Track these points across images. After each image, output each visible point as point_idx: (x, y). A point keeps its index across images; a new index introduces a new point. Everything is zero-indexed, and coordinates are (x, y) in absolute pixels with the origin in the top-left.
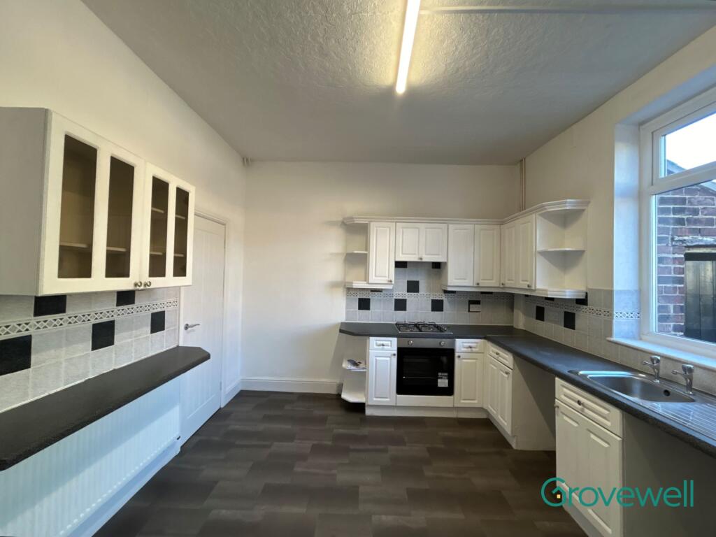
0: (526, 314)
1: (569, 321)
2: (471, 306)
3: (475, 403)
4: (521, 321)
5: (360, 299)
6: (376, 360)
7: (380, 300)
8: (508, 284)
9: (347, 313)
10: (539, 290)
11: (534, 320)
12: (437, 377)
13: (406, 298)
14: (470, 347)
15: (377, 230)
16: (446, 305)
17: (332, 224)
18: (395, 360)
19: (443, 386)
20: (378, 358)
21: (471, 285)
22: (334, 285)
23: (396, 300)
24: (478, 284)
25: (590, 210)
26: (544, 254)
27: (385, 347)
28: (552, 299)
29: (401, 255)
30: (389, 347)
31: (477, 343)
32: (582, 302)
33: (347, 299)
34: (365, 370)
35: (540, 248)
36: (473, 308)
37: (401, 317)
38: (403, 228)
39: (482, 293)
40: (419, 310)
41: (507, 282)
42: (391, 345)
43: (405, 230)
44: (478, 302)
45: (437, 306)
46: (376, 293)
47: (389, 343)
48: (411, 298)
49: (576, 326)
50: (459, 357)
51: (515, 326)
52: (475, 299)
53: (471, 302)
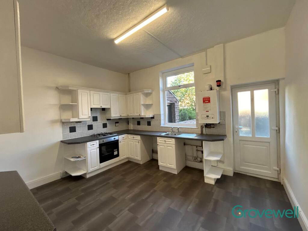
0: (134, 124)
1: (149, 124)
2: (116, 124)
3: (125, 157)
4: (131, 127)
5: (70, 127)
6: (91, 152)
7: (81, 126)
8: (130, 115)
9: (63, 136)
10: (143, 116)
11: (137, 125)
12: (114, 152)
13: (93, 124)
14: (123, 138)
15: (81, 94)
16: (108, 125)
17: (50, 88)
18: (98, 149)
19: (116, 154)
20: (91, 151)
21: (118, 116)
22: (54, 122)
23: (88, 125)
24: (121, 116)
25: (154, 93)
26: (143, 105)
27: (94, 145)
28: (143, 118)
29: (93, 105)
30: (96, 145)
31: (125, 136)
32: (153, 118)
33: (62, 128)
34: (85, 158)
35: (142, 103)
36: (117, 124)
37: (91, 132)
38: (93, 93)
39: (119, 119)
40: (98, 128)
41: (129, 114)
42: (96, 143)
43: (94, 94)
44: (118, 123)
45: (105, 126)
46: (78, 123)
47: (95, 143)
48: (94, 124)
49: (151, 125)
50: (120, 142)
51: (130, 129)
52: (117, 121)
53: (116, 123)
